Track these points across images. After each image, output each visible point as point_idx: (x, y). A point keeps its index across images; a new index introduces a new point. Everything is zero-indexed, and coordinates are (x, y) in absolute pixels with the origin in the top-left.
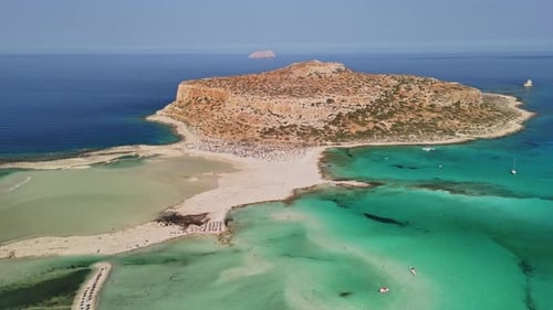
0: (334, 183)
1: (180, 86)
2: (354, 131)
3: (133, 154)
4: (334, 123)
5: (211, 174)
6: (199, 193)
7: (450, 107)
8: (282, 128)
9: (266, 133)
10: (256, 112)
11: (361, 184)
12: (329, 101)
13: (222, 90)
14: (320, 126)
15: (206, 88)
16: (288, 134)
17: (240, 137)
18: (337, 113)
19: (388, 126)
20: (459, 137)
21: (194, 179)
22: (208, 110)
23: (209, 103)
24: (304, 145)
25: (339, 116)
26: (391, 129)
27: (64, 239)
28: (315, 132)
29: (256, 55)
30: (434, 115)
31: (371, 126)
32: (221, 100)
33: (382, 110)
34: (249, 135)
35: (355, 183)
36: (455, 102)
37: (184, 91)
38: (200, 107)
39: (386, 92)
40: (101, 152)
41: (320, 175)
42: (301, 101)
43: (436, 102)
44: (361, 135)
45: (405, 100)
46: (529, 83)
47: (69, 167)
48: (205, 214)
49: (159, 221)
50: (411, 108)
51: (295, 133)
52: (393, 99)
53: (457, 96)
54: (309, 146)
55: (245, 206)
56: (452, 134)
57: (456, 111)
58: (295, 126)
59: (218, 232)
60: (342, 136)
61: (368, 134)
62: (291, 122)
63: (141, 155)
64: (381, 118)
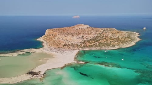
0: (76, 62)
1: (46, 31)
2: (88, 45)
3: (29, 52)
4: (83, 43)
5: (46, 59)
6: (41, 65)
7: (116, 38)
8: (69, 44)
9: (65, 46)
10: (63, 40)
11: (83, 63)
12: (82, 37)
13: (56, 33)
14: (79, 44)
15: (52, 31)
16: (70, 46)
17: (58, 47)
18: (84, 40)
19: (98, 43)
20: (116, 47)
21: (41, 60)
22: (52, 38)
23: (53, 36)
24: (74, 49)
25: (85, 41)
26: (98, 45)
27: (3, 79)
28: (78, 45)
29: (75, 17)
30: (111, 40)
31: (93, 44)
32: (56, 36)
33: (97, 39)
34: (60, 46)
35: (81, 62)
36: (118, 36)
37: (47, 32)
38: (51, 37)
39: (99, 34)
40: (21, 51)
41: (74, 59)
42: (75, 37)
43: (112, 37)
44: (90, 46)
45: (104, 36)
46: (145, 28)
47: (11, 56)
48: (40, 72)
49: (27, 74)
50: (105, 38)
51: (72, 46)
52: (101, 36)
53: (118, 35)
54: (75, 49)
55: (50, 69)
56: (114, 46)
57: (117, 39)
58: (72, 44)
59: (40, 77)
60: (85, 47)
61: (92, 46)
62: (71, 43)
63: (31, 52)
64: (96, 41)
